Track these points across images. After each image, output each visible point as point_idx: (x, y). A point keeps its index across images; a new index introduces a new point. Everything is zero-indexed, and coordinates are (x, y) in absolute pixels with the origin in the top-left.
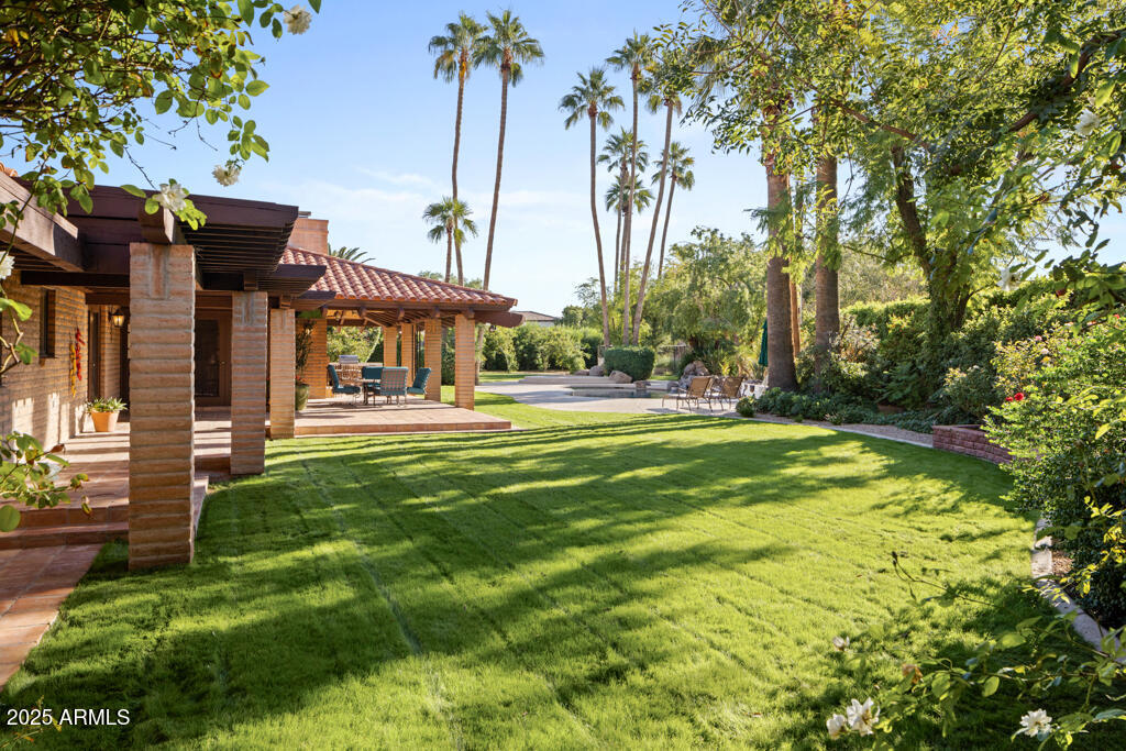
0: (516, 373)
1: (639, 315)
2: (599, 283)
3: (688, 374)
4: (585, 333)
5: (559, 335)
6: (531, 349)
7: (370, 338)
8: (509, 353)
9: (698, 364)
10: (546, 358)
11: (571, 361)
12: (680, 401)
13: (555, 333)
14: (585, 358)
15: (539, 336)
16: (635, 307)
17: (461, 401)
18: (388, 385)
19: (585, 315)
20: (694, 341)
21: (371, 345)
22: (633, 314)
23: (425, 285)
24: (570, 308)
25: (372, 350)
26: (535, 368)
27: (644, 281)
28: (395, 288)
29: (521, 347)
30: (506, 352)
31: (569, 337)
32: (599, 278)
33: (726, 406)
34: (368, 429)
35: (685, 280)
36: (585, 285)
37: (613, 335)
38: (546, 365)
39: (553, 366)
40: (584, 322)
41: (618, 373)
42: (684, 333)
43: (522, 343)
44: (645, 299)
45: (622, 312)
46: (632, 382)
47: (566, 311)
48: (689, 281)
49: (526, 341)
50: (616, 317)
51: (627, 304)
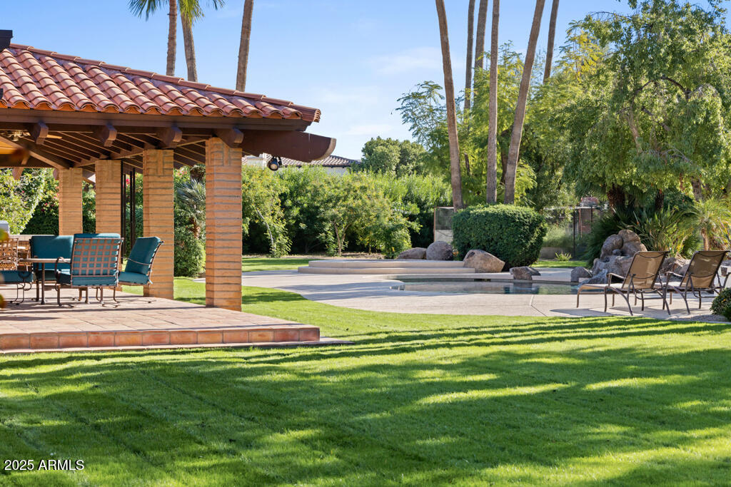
0: (286, 257)
1: (515, 150)
2: (443, 92)
3: (609, 253)
4: (410, 187)
5: (364, 189)
6: (311, 215)
7: (28, 191)
8: (274, 223)
9: (628, 233)
10: (340, 232)
11: (388, 234)
12: (610, 296)
13: (357, 185)
14: (411, 230)
15: (328, 191)
16: (507, 135)
17: (216, 295)
18: (84, 267)
19: (404, 155)
20: (617, 194)
21: (30, 204)
22: (504, 148)
23: (150, 85)
24: (379, 142)
25: (30, 215)
26: (320, 248)
27: (524, 88)
28: (96, 90)
29: (296, 212)
30: (268, 220)
31: (381, 193)
32: (442, 84)
33: (693, 303)
34: (63, 340)
35: (604, 84)
36: (416, 96)
37: (469, 186)
38: (341, 244)
39: (354, 245)
40: (402, 167)
41: (479, 254)
42: (602, 179)
43: (296, 204)
44: (526, 119)
45: (482, 143)
46: (505, 269)
47: (368, 149)
48: (611, 85)
49: (304, 200)
50: (473, 155)
51: (492, 129)
